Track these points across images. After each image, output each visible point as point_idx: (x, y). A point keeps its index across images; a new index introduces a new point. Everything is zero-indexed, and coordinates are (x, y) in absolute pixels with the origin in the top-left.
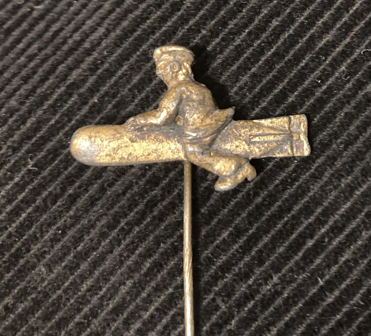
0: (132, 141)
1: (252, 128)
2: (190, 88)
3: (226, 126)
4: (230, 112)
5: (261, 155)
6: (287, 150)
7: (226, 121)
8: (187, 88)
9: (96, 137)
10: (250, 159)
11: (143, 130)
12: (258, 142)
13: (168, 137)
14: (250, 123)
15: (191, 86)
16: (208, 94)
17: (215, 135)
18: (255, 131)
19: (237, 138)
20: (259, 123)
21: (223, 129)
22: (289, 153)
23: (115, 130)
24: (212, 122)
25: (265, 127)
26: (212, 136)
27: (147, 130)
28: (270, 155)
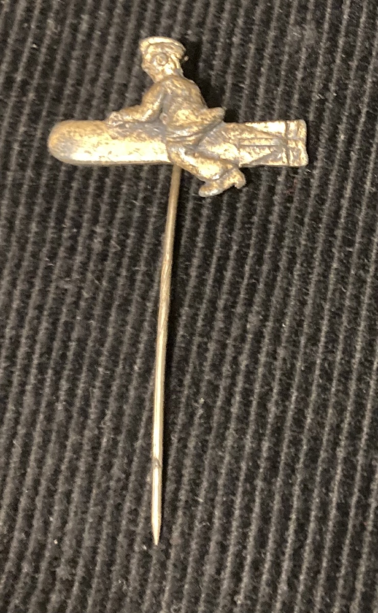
0: (114, 138)
1: (242, 131)
2: (176, 83)
3: (215, 127)
4: (219, 112)
5: (253, 162)
6: (281, 158)
7: (214, 121)
8: (172, 82)
9: (75, 132)
10: (240, 166)
11: (126, 128)
12: (249, 146)
13: (152, 136)
14: (242, 126)
15: (177, 80)
16: (195, 91)
17: (200, 135)
18: (246, 135)
19: (226, 140)
20: (252, 127)
21: (211, 130)
22: (284, 162)
23: (96, 125)
24: (197, 120)
25: (258, 131)
26: (197, 136)
27: (130, 128)
28: (262, 163)
